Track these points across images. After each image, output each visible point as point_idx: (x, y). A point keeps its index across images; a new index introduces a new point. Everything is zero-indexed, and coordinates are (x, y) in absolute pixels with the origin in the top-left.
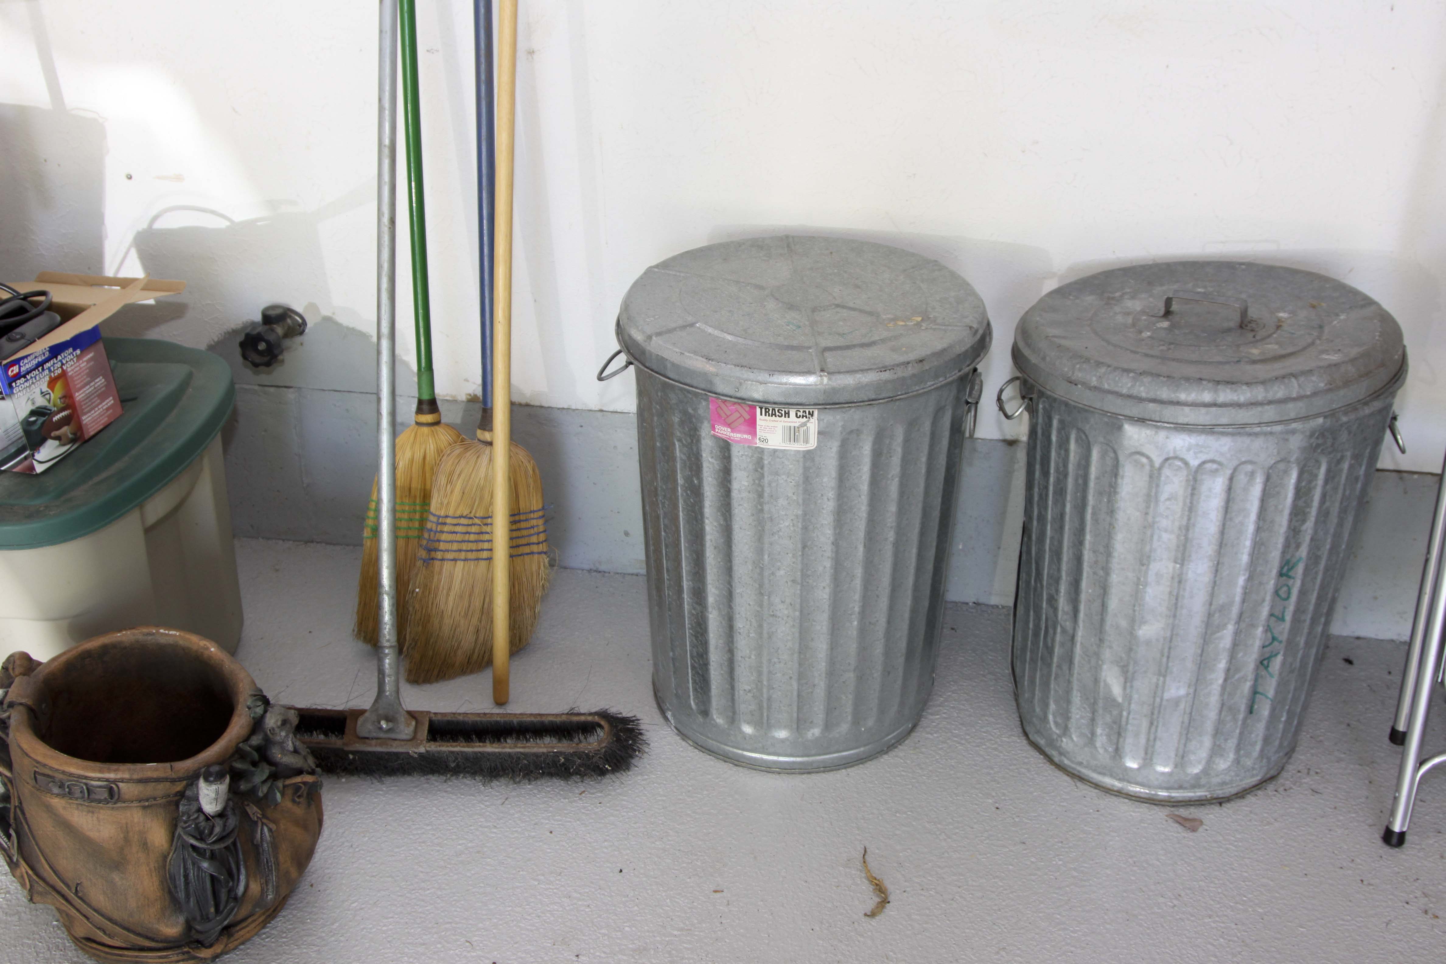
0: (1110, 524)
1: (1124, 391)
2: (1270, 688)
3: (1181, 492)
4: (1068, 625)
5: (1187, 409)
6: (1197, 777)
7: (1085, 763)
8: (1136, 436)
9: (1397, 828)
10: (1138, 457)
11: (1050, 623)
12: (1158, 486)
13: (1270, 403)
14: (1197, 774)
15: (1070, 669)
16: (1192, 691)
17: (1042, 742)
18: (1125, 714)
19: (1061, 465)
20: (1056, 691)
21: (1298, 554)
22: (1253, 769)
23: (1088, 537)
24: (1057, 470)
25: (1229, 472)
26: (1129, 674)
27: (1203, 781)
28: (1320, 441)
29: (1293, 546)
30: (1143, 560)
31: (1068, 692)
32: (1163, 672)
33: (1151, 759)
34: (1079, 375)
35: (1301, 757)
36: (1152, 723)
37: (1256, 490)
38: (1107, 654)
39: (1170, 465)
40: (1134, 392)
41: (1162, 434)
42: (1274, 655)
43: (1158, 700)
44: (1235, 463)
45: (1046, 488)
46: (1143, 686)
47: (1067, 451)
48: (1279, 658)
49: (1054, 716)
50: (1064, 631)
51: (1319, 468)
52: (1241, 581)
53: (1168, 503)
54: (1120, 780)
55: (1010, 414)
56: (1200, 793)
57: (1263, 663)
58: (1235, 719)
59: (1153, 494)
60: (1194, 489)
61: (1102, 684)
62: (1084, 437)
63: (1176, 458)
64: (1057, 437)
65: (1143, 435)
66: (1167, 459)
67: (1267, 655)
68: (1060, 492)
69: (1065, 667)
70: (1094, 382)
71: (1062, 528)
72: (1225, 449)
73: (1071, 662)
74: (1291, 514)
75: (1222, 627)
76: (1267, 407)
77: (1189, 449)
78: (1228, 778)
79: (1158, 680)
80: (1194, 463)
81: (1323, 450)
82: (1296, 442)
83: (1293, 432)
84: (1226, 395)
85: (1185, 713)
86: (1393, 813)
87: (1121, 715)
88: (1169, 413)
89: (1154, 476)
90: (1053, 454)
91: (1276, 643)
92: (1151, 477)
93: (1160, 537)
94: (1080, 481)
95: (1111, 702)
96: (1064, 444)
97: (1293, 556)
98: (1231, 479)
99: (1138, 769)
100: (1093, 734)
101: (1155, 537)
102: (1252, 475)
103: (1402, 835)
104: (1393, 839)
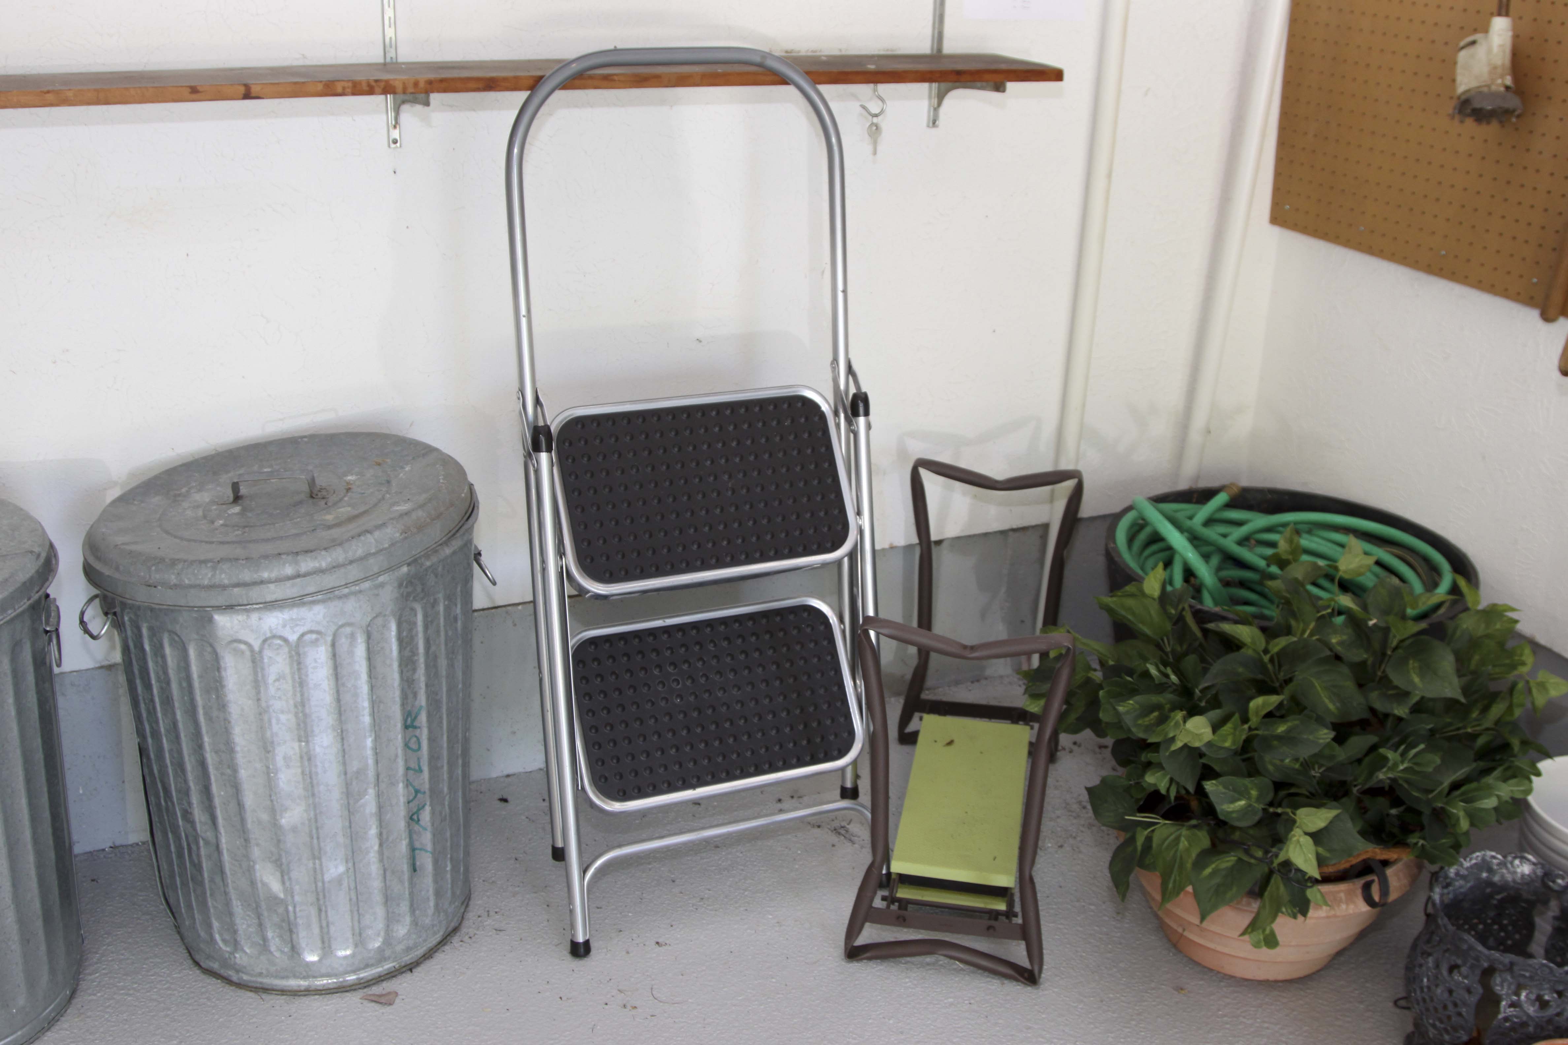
0: (225, 719)
1: (206, 582)
2: (426, 839)
3: (287, 670)
4: (210, 835)
5: (272, 586)
6: (380, 950)
7: (264, 971)
8: (228, 625)
9: (580, 938)
10: (235, 645)
11: (190, 839)
12: (263, 669)
13: (351, 562)
14: (379, 947)
15: (223, 880)
16: (350, 865)
17: (215, 966)
18: (291, 908)
19: (161, 673)
20: (215, 907)
21: (417, 703)
22: (433, 926)
23: (206, 739)
24: (158, 680)
25: (329, 639)
26: (284, 867)
27: (388, 953)
28: (410, 589)
29: (411, 696)
30: (267, 747)
31: (228, 904)
32: (316, 855)
33: (330, 947)
34: (156, 577)
35: (478, 903)
36: (320, 910)
37: (360, 651)
38: (256, 852)
39: (269, 646)
40: (217, 580)
41: (254, 616)
42: (421, 808)
43: (320, 884)
44: (333, 628)
45: (152, 700)
46: (300, 873)
47: (163, 657)
48: (428, 808)
49: (221, 935)
50: (207, 843)
51: (416, 615)
52: (369, 742)
53: (277, 684)
54: (305, 978)
55: (95, 633)
56: (388, 966)
57: (413, 818)
58: (401, 881)
59: (260, 678)
60: (299, 663)
61: (259, 885)
62: (177, 638)
63: (274, 637)
64: (150, 645)
65: (236, 622)
66: (265, 641)
67: (415, 810)
68: (167, 701)
69: (218, 879)
70: (173, 579)
71: (178, 737)
72: (320, 617)
73: (222, 872)
74: (400, 665)
75: (362, 794)
76: (349, 567)
77: (284, 626)
78: (411, 943)
79: (314, 864)
80: (293, 638)
81: (414, 598)
82: (388, 595)
83: (382, 585)
84: (307, 564)
85: (350, 889)
86: (573, 926)
87: (287, 911)
88: (255, 594)
89: (256, 660)
90: (151, 665)
91: (419, 795)
92: (254, 661)
93: (278, 720)
94: (185, 684)
95: (274, 900)
96: (158, 650)
97: (413, 706)
98: (333, 645)
99: (320, 960)
100: (265, 939)
101: (274, 721)
102: (352, 636)
103: (587, 943)
104: (580, 950)
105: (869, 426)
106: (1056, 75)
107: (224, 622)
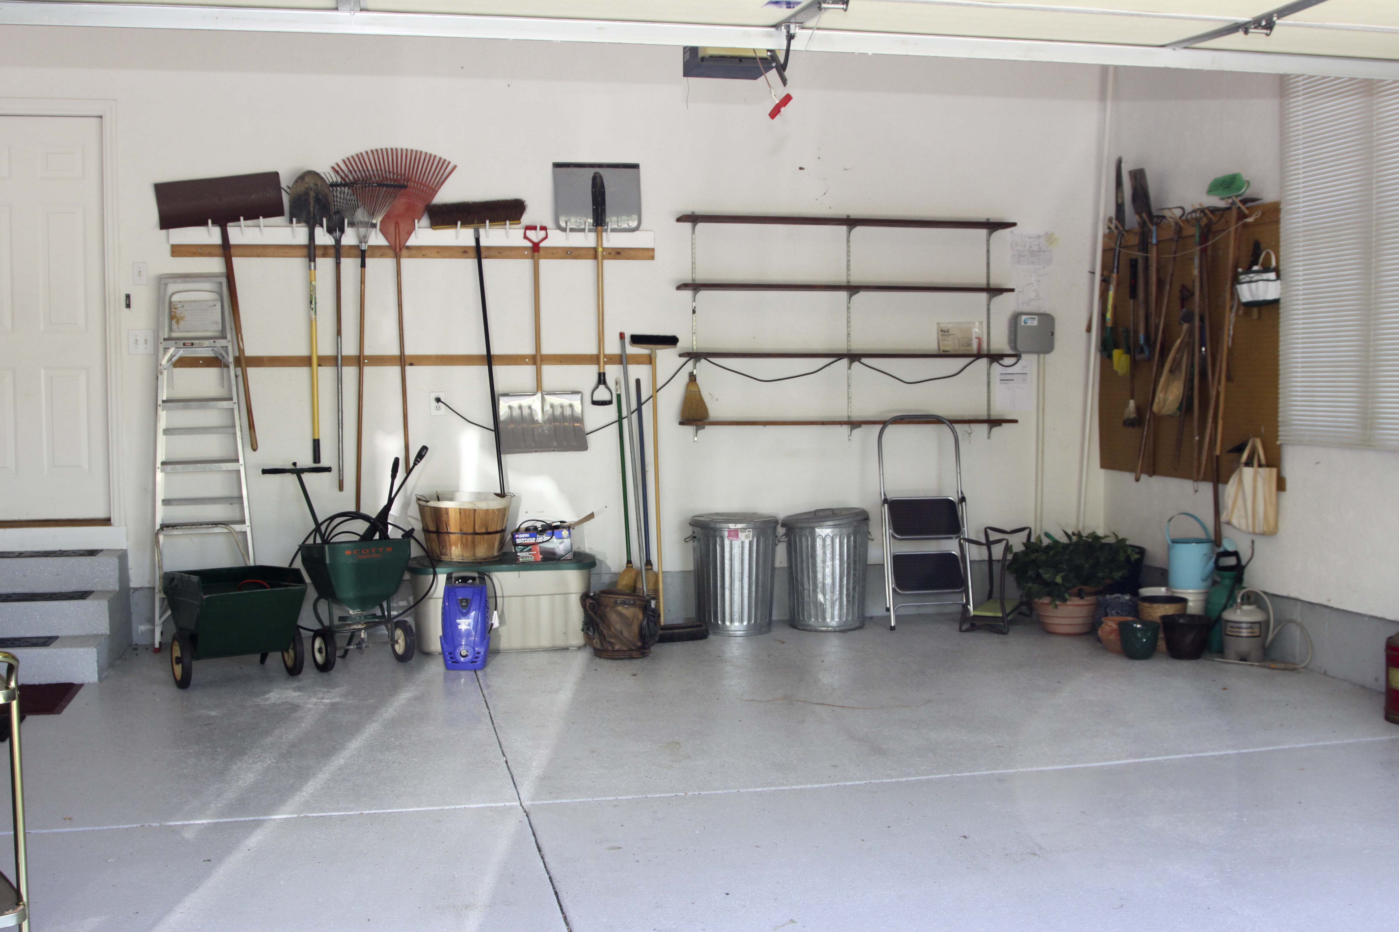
1: (814, 521)
3: (830, 544)
6: (844, 623)
7: (816, 627)
9: (893, 625)
10: (819, 536)
12: (825, 542)
16: (840, 596)
19: (800, 546)
23: (810, 561)
25: (839, 537)
26: (824, 595)
27: (846, 624)
30: (824, 562)
31: (809, 608)
32: (832, 592)
33: (833, 619)
36: (832, 608)
37: (845, 541)
38: (818, 592)
39: (826, 537)
41: (824, 529)
43: (832, 601)
44: (840, 535)
45: (797, 555)
46: (828, 597)
48: (857, 588)
49: (807, 616)
50: (806, 590)
52: (846, 565)
53: (827, 547)
54: (826, 628)
56: (846, 628)
57: (854, 588)
58: (850, 605)
59: (824, 545)
60: (833, 542)
61: (818, 601)
62: (806, 536)
63: (828, 535)
65: (820, 530)
69: (808, 602)
71: (803, 563)
72: (837, 531)
73: (809, 600)
74: (853, 547)
75: (843, 578)
76: (845, 519)
77: (830, 532)
78: (852, 623)
79: (831, 595)
80: (832, 535)
82: (851, 530)
83: (851, 526)
85: (839, 603)
86: (891, 622)
87: (824, 607)
88: (825, 523)
89: (824, 540)
91: (856, 583)
92: (822, 537)
93: (827, 555)
95: (821, 604)
97: (855, 559)
99: (830, 622)
100: (817, 616)
102: (844, 537)
103: (894, 627)
104: (892, 629)
105: (966, 505)
106: (1015, 421)
107: (818, 531)
